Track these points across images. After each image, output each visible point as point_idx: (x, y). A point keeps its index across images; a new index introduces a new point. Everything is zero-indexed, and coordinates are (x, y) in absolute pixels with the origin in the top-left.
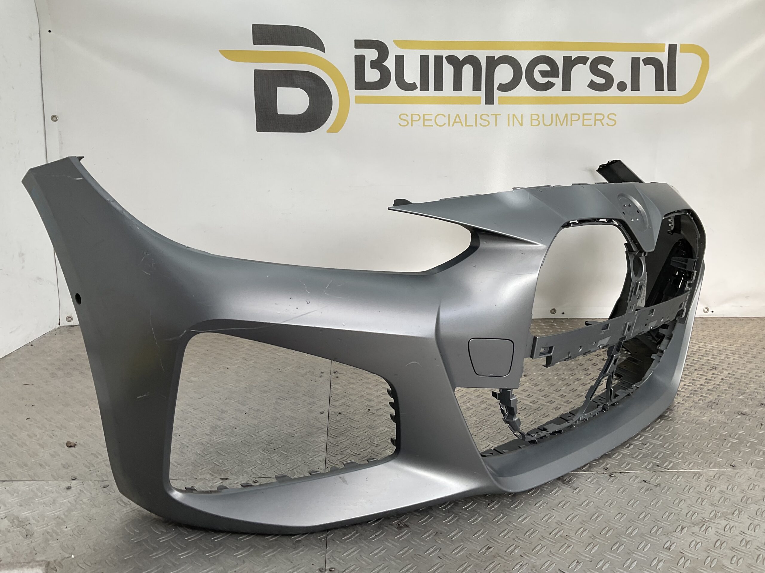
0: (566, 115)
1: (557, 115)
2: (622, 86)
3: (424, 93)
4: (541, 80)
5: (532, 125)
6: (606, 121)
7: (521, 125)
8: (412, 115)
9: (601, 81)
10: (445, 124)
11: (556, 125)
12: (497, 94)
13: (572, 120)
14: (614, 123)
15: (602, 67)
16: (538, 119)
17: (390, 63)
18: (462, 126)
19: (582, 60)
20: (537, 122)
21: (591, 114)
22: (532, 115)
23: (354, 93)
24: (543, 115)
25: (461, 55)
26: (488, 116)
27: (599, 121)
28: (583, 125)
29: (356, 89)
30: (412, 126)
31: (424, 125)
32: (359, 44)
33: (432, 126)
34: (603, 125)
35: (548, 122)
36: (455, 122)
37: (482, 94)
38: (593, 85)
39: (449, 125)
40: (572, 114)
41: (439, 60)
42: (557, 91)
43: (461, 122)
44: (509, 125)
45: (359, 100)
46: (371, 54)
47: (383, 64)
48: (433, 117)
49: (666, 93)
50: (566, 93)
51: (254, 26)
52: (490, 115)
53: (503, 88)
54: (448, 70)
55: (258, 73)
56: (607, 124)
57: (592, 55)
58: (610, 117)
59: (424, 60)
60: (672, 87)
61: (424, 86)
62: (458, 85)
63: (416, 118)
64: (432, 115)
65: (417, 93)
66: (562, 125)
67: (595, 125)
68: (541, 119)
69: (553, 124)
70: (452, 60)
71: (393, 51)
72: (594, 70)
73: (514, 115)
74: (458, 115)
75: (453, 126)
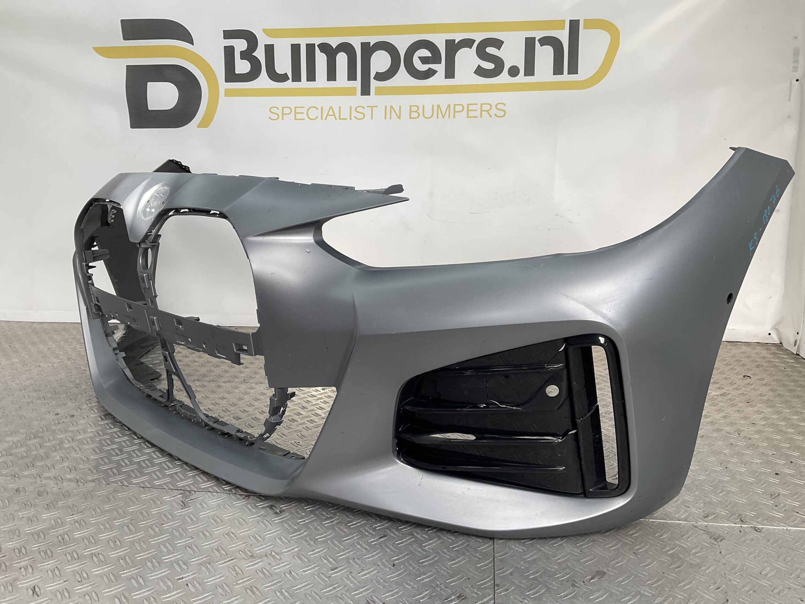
0: (449, 106)
1: (438, 106)
2: (514, 71)
3: (296, 85)
4: (421, 67)
5: (411, 118)
6: (493, 111)
7: (399, 118)
8: (283, 108)
9: (489, 66)
10: (317, 117)
11: (438, 118)
12: (374, 84)
13: (455, 112)
14: (503, 113)
15: (491, 50)
16: (418, 111)
17: (260, 54)
18: (336, 119)
19: (468, 43)
20: (416, 115)
21: (477, 104)
22: (411, 106)
23: (223, 85)
24: (424, 106)
25: (334, 42)
26: (364, 108)
27: (486, 112)
28: (468, 117)
29: (226, 82)
30: (283, 119)
31: (295, 119)
32: (228, 35)
33: (304, 119)
34: (491, 117)
35: (428, 113)
36: (328, 115)
37: (357, 84)
38: (480, 71)
39: (322, 119)
40: (455, 105)
41: (310, 48)
42: (439, 79)
43: (334, 115)
44: (385, 118)
45: (228, 93)
46: (240, 45)
47: (253, 54)
48: (304, 110)
49: (566, 77)
50: (450, 82)
51: (122, 21)
52: (366, 107)
53: (380, 77)
54: (321, 59)
55: (130, 69)
56: (495, 115)
57: (479, 37)
58: (499, 106)
59: (295, 49)
60: (573, 69)
61: (297, 77)
62: (332, 75)
63: (287, 111)
64: (304, 107)
65: (289, 84)
66: (443, 117)
67: (481, 117)
68: (420, 111)
69: (434, 115)
70: (325, 47)
71: (263, 40)
72: (482, 54)
73: (391, 107)
74: (331, 107)
75: (326, 119)
